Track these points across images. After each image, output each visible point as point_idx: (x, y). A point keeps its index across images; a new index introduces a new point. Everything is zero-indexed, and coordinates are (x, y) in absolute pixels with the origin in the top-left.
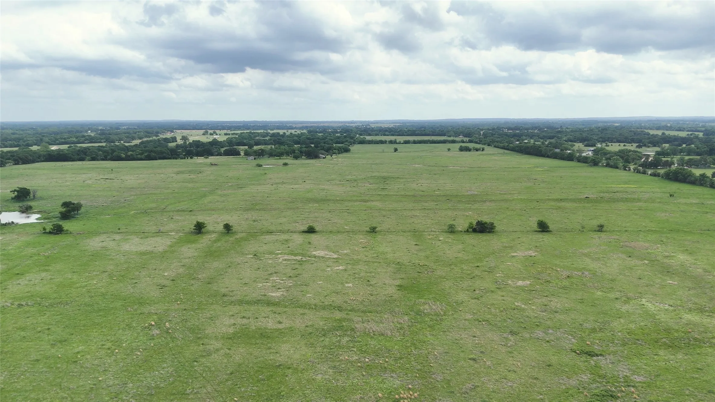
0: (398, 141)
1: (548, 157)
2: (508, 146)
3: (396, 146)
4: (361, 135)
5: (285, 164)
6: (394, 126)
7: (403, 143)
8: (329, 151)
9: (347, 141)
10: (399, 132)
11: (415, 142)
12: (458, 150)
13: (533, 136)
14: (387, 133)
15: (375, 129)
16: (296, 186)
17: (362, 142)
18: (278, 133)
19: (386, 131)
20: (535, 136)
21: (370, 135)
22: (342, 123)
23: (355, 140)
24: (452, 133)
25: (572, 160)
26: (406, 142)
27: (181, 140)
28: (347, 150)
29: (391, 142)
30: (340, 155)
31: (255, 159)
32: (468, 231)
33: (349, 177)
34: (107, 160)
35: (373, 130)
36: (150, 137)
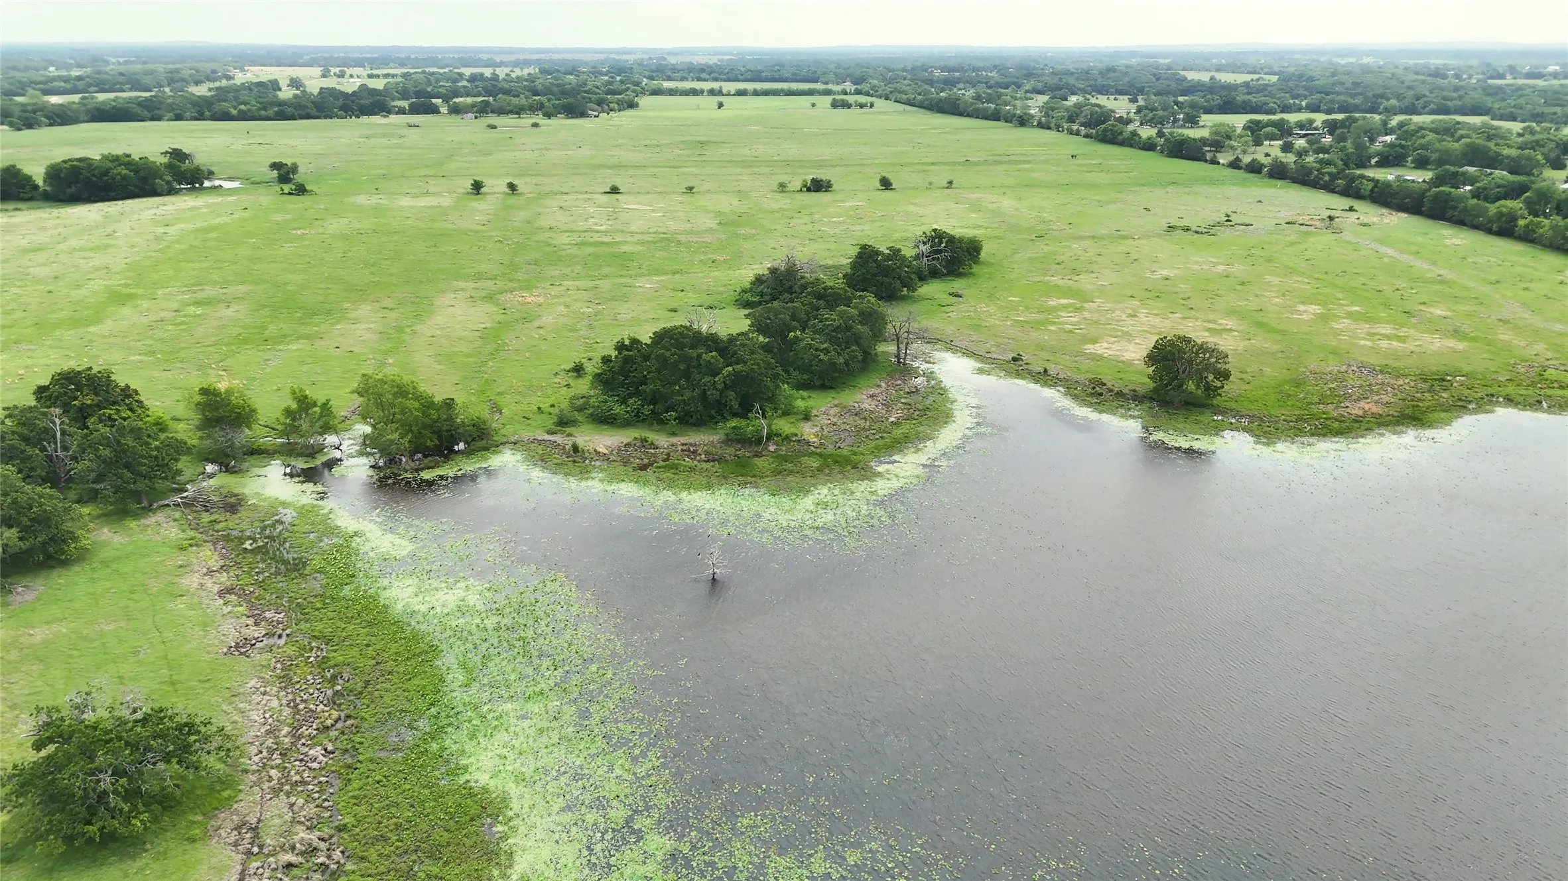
0: (724, 91)
1: (968, 116)
2: (914, 99)
3: (721, 99)
4: (651, 78)
5: (535, 125)
6: (719, 60)
7: (734, 95)
8: (602, 105)
9: (628, 88)
10: (728, 73)
11: (756, 93)
12: (829, 106)
13: (979, 82)
14: (703, 75)
15: (680, 67)
16: (570, 152)
17: (656, 92)
18: (482, 75)
19: (703, 71)
20: (981, 83)
21: (669, 79)
22: (601, 53)
23: (643, 89)
24: (832, 76)
25: (998, 120)
26: (741, 93)
27: (288, 86)
28: (632, 105)
29: (712, 92)
30: (622, 113)
31: (476, 118)
32: (801, 190)
33: (647, 142)
34: (204, 120)
35: (674, 69)
36: (216, 81)
